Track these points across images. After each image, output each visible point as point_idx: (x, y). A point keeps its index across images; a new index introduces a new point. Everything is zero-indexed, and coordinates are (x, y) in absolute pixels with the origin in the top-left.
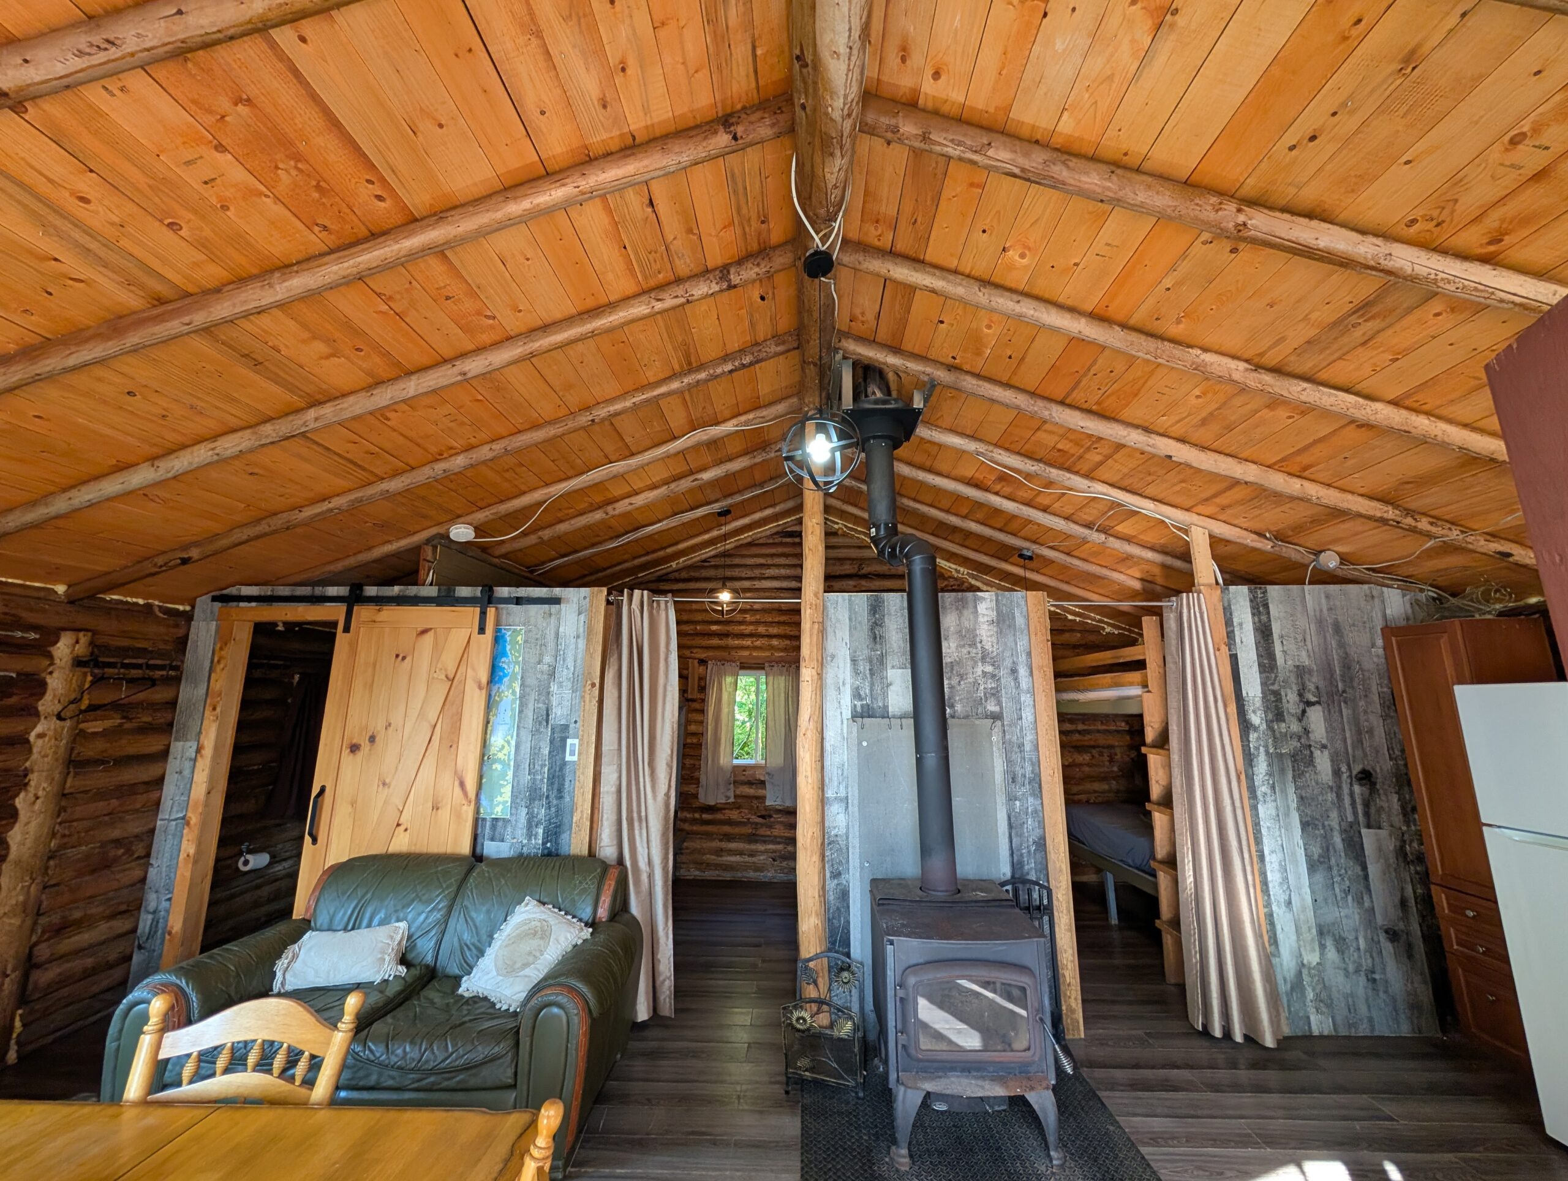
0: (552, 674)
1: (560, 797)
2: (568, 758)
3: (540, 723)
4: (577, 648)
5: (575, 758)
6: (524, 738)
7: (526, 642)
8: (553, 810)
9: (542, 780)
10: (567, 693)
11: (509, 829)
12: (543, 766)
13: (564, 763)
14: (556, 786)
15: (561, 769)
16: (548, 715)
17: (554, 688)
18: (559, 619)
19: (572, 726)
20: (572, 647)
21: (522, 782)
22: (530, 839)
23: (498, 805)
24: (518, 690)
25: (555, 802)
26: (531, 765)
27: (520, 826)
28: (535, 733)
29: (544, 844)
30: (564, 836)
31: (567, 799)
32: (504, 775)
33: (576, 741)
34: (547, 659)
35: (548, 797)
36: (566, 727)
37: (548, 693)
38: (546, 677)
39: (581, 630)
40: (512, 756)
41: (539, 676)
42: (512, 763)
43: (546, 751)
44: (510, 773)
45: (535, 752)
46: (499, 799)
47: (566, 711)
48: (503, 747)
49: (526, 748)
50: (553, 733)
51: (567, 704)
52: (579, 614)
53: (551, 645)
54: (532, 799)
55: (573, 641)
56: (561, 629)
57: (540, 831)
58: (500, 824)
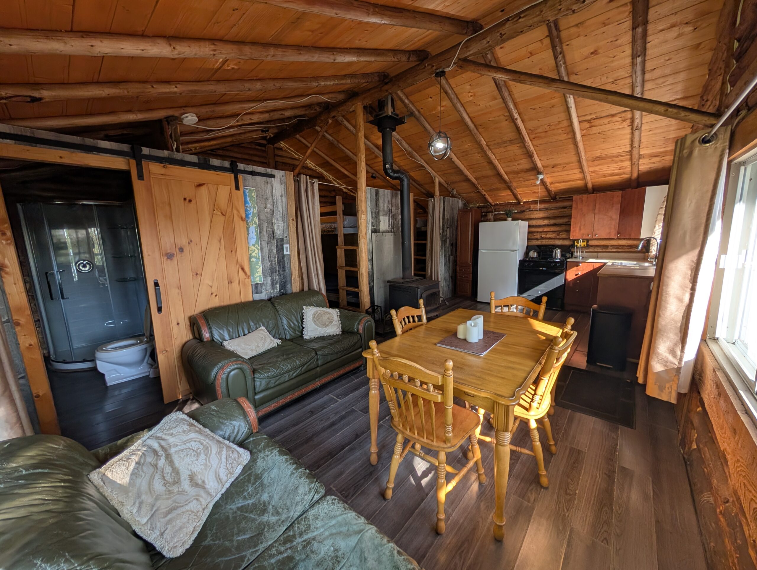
0: (273, 214)
1: (284, 270)
2: (285, 253)
3: (270, 238)
4: (282, 202)
5: (288, 253)
6: (264, 245)
7: (257, 196)
8: (282, 276)
9: (275, 264)
10: (281, 223)
11: (264, 287)
12: (275, 257)
13: (284, 256)
14: (282, 266)
15: (283, 258)
16: (273, 234)
17: (274, 221)
18: (272, 186)
19: (285, 239)
20: (280, 201)
21: (266, 266)
22: (274, 290)
23: (257, 278)
24: (257, 222)
25: (282, 273)
26: (270, 257)
27: (268, 285)
28: (269, 242)
29: (280, 291)
30: (288, 286)
31: (287, 271)
32: (257, 263)
33: (288, 245)
34: (269, 206)
35: (279, 271)
36: (282, 240)
37: (272, 223)
38: (270, 215)
39: (283, 192)
40: (260, 255)
41: (267, 215)
42: (260, 258)
43: (275, 251)
44: (260, 262)
45: (270, 251)
46: (257, 275)
47: (281, 232)
48: (255, 250)
49: (266, 250)
50: (277, 242)
51: (281, 228)
52: (281, 184)
53: (270, 199)
54: (272, 273)
55: (280, 198)
56: (274, 191)
57: (278, 286)
58: (259, 286)
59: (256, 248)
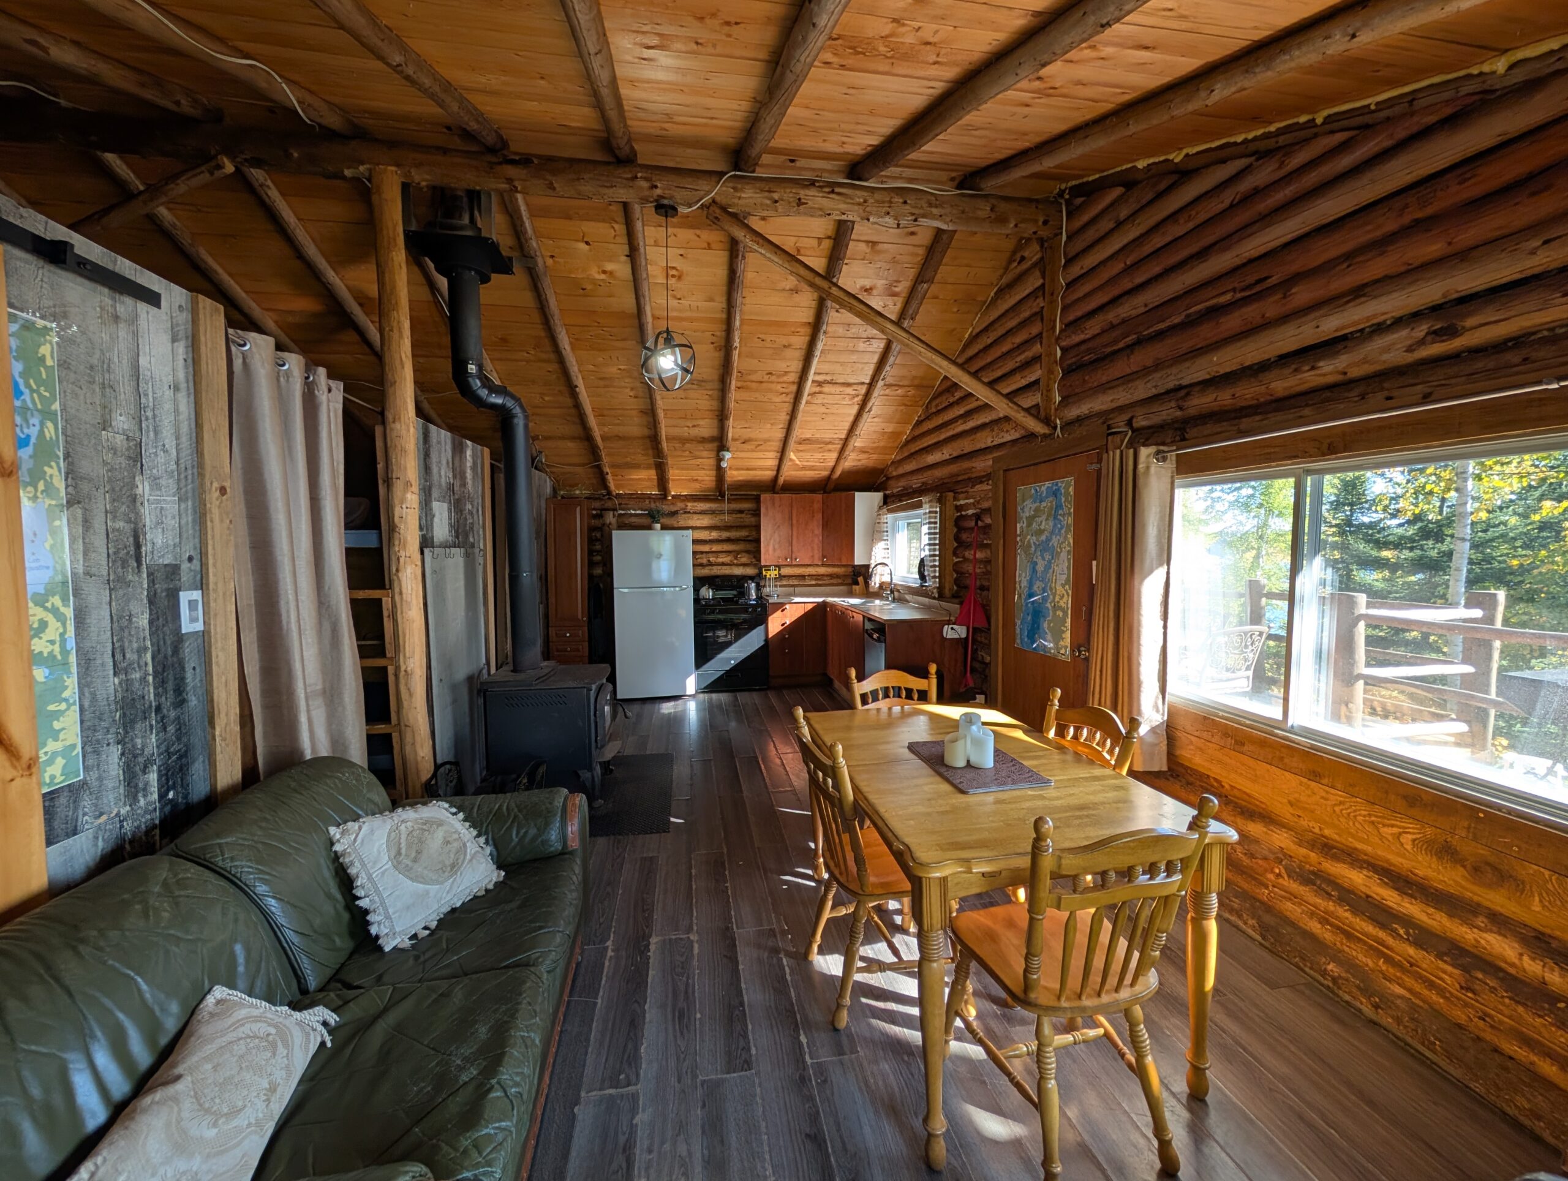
0: (136, 457)
1: (180, 702)
2: (187, 627)
3: (124, 564)
4: (177, 411)
5: (199, 626)
6: (92, 599)
7: (63, 364)
8: (171, 729)
9: (143, 679)
10: (170, 502)
11: (86, 802)
12: (141, 651)
13: (180, 639)
14: (170, 686)
15: (176, 650)
16: (138, 546)
17: (143, 488)
18: (136, 335)
19: (185, 566)
20: (168, 406)
21: (101, 694)
22: (135, 799)
23: (51, 762)
24: (60, 483)
25: (173, 714)
26: (118, 652)
27: (110, 784)
28: (115, 584)
29: (162, 796)
30: (198, 769)
31: (193, 701)
32: (55, 691)
33: (196, 595)
34: (122, 421)
35: (158, 709)
36: (173, 570)
37: (134, 499)
38: (124, 462)
39: (181, 375)
40: (71, 644)
41: (109, 458)
42: (73, 659)
43: (143, 620)
44: (72, 683)
45: (121, 623)
46: (52, 746)
47: (171, 538)
48: (44, 624)
49: (100, 620)
50: (152, 581)
51: (172, 523)
52: (174, 340)
53: (125, 390)
54: (128, 723)
55: (169, 394)
56: (143, 361)
57: (153, 777)
58: (63, 800)
59: (55, 611)
